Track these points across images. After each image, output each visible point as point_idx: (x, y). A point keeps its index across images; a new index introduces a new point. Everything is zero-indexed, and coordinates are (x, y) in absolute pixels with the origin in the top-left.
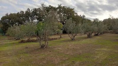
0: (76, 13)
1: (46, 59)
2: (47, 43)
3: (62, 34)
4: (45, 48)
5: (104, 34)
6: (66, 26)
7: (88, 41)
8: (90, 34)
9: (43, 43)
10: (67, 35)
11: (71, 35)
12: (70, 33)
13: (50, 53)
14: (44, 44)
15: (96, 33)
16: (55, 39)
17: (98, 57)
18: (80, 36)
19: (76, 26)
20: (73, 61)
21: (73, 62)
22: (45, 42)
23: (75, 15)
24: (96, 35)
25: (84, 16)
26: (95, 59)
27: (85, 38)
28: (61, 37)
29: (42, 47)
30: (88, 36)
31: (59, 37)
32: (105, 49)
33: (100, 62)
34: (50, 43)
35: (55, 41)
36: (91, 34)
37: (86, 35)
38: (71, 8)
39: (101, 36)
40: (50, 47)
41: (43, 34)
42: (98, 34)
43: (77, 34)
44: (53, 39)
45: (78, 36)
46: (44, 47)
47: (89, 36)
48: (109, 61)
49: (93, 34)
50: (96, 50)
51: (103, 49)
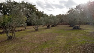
0: (37, 9)
1: (16, 50)
2: (15, 34)
3: (26, 26)
4: (12, 39)
5: (58, 26)
7: (48, 31)
8: (48, 25)
9: (10, 34)
10: (30, 27)
12: (34, 25)
13: (19, 43)
14: (12, 36)
15: (53, 25)
16: (20, 30)
17: (60, 43)
19: (38, 19)
21: (42, 49)
22: (13, 34)
23: (36, 10)
25: (43, 12)
26: (58, 44)
27: (45, 29)
28: (25, 29)
29: (10, 38)
30: (47, 27)
31: (24, 28)
32: (63, 36)
33: (63, 47)
34: (17, 34)
35: (21, 32)
36: (50, 26)
39: (56, 27)
40: (17, 37)
42: (54, 25)
46: (11, 38)
47: (48, 27)
48: (69, 45)
50: (56, 37)
51: (61, 36)
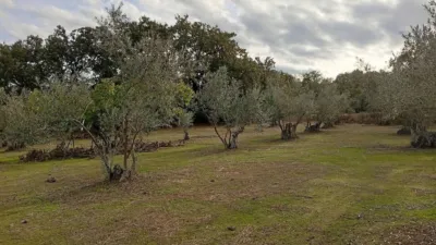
0: (243, 51)
1: (129, 222)
2: (134, 160)
3: (191, 127)
4: (124, 181)
5: (341, 128)
6: (206, 96)
7: (282, 151)
8: (289, 126)
9: (116, 160)
10: (208, 131)
11: (222, 130)
12: (221, 122)
13: (145, 198)
14: (122, 166)
15: (313, 124)
16: (163, 145)
17: (319, 209)
18: (256, 134)
19: (240, 96)
20: (229, 226)
21: (230, 229)
22: (126, 158)
23: (238, 57)
24: (313, 130)
25: (270, 62)
26: (307, 216)
27: (274, 141)
28: (187, 138)
29: (114, 176)
30: (284, 132)
31: (182, 136)
32: (342, 181)
33: (324, 227)
34: (143, 160)
35: (165, 154)
36: (295, 126)
37: (277, 132)
38: (223, 30)
39: (328, 133)
40: (145, 175)
41: (118, 128)
42: (317, 126)
43: (246, 128)
44: (155, 146)
45: (249, 134)
46: (120, 176)
47: (288, 135)
48: (355, 222)
49: (301, 128)
50: (311, 181)
51: (334, 180)
